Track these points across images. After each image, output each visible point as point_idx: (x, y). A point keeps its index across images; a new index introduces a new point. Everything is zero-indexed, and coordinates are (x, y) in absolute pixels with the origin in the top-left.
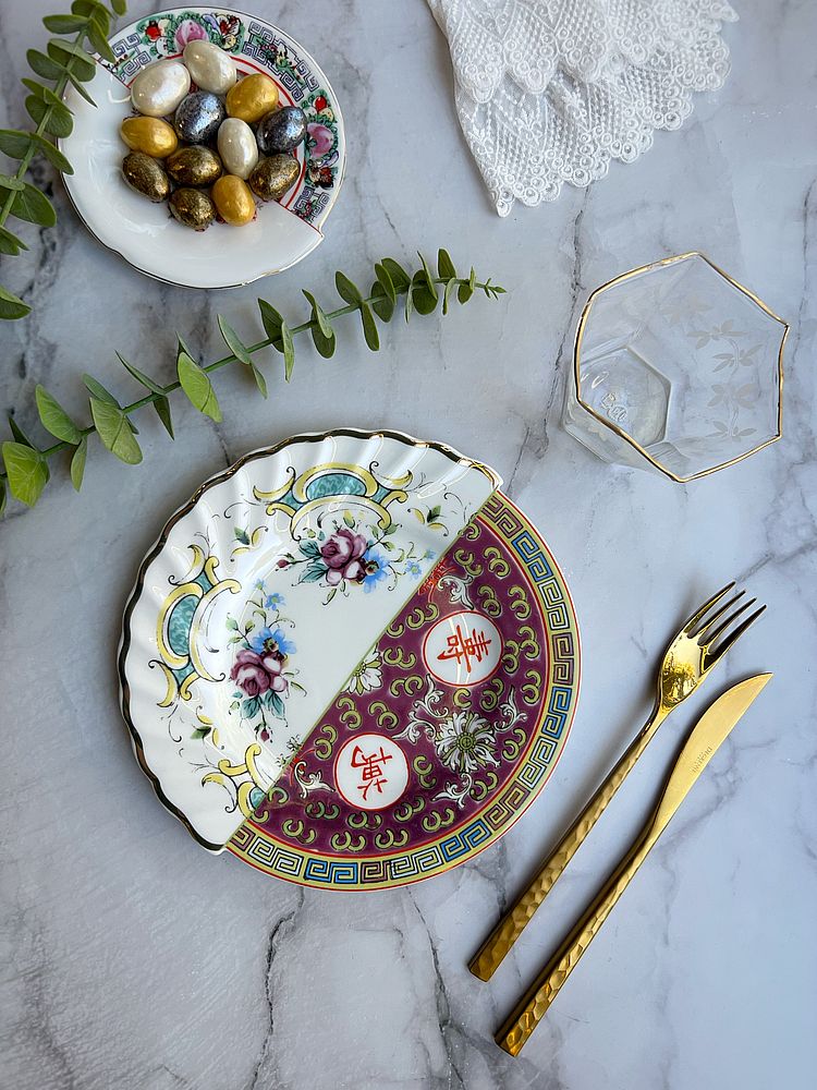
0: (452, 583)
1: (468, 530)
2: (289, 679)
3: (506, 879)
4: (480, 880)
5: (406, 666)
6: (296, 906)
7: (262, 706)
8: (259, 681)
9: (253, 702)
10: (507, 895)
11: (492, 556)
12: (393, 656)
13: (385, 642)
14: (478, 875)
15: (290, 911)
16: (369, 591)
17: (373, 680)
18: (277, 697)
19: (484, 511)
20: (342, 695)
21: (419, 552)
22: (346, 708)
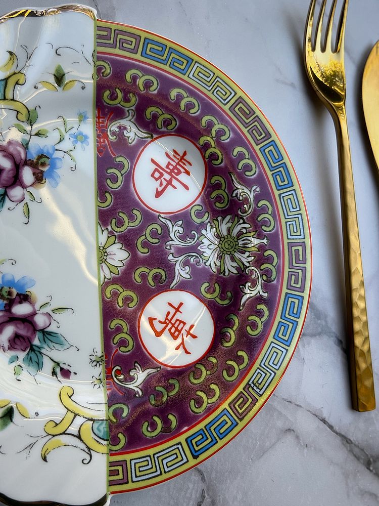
0: (119, 127)
1: (99, 70)
2: (48, 309)
3: (329, 325)
4: (313, 341)
5: (136, 224)
6: (200, 483)
7: (43, 351)
8: (23, 332)
9: (32, 355)
10: (338, 334)
11: (134, 78)
12: (120, 223)
13: (104, 217)
14: (309, 338)
15: (200, 491)
16: (57, 184)
17: (119, 255)
18: (50, 333)
19: (99, 44)
20: (104, 287)
21: (72, 120)
22: (115, 295)
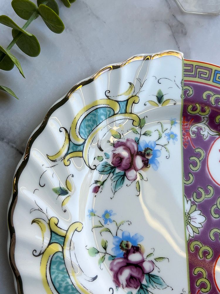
1: (185, 92)
2: (152, 258)
5: (210, 196)
7: (149, 289)
8: (135, 274)
11: (209, 96)
12: (199, 196)
16: (157, 168)
17: (199, 219)
18: (153, 276)
19: (185, 76)
22: (197, 249)
